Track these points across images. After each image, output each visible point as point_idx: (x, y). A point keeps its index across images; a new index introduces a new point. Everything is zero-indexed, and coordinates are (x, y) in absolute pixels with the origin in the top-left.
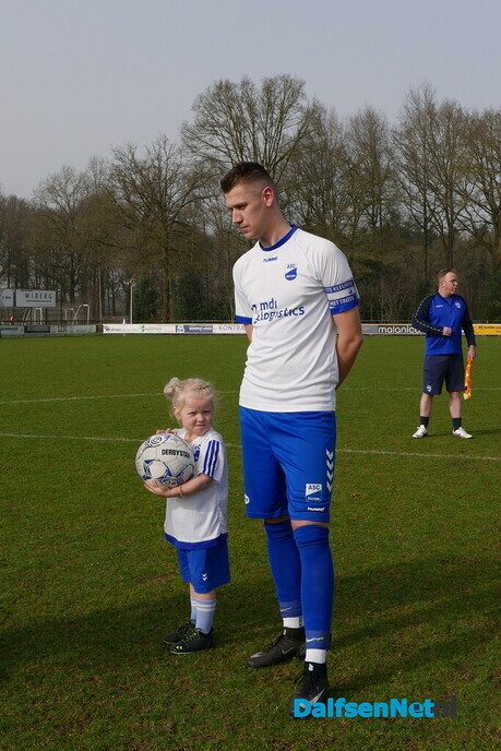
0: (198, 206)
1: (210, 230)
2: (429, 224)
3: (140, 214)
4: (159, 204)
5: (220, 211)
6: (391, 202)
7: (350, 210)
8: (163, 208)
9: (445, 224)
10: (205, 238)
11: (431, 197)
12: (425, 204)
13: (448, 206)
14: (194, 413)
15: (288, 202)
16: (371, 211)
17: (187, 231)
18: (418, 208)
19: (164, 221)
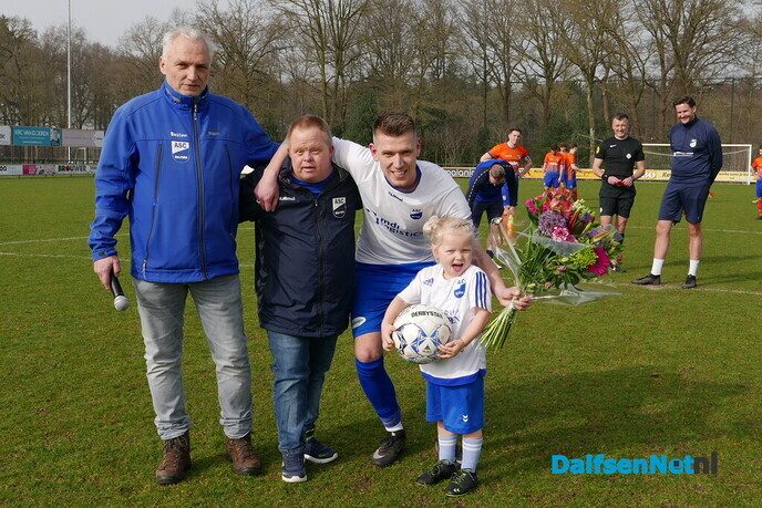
0: (275, 57)
1: (285, 78)
2: (488, 77)
3: (221, 63)
4: (239, 53)
5: (295, 61)
6: (454, 55)
7: (416, 62)
8: (243, 57)
9: (503, 78)
10: (281, 87)
11: (490, 51)
12: (486, 58)
13: (505, 62)
14: (452, 251)
15: (360, 55)
16: (435, 64)
17: (265, 80)
18: (479, 62)
19: (244, 70)
